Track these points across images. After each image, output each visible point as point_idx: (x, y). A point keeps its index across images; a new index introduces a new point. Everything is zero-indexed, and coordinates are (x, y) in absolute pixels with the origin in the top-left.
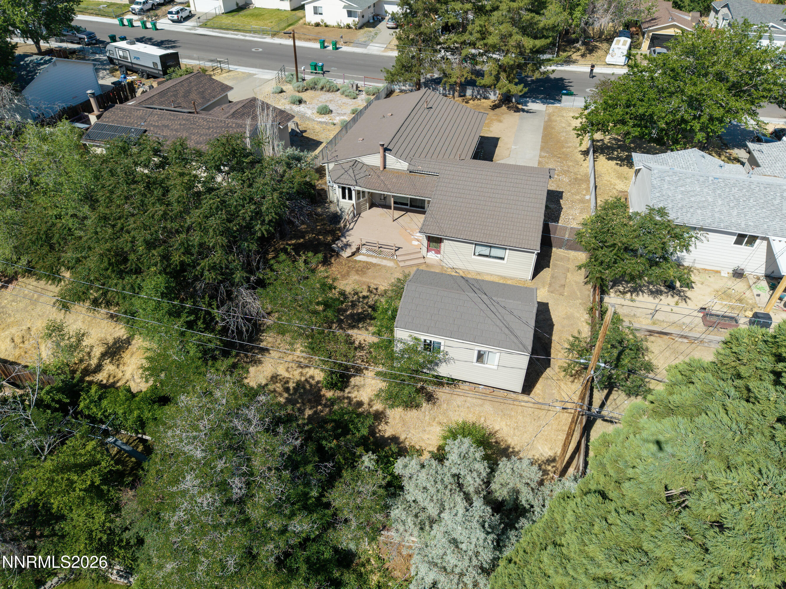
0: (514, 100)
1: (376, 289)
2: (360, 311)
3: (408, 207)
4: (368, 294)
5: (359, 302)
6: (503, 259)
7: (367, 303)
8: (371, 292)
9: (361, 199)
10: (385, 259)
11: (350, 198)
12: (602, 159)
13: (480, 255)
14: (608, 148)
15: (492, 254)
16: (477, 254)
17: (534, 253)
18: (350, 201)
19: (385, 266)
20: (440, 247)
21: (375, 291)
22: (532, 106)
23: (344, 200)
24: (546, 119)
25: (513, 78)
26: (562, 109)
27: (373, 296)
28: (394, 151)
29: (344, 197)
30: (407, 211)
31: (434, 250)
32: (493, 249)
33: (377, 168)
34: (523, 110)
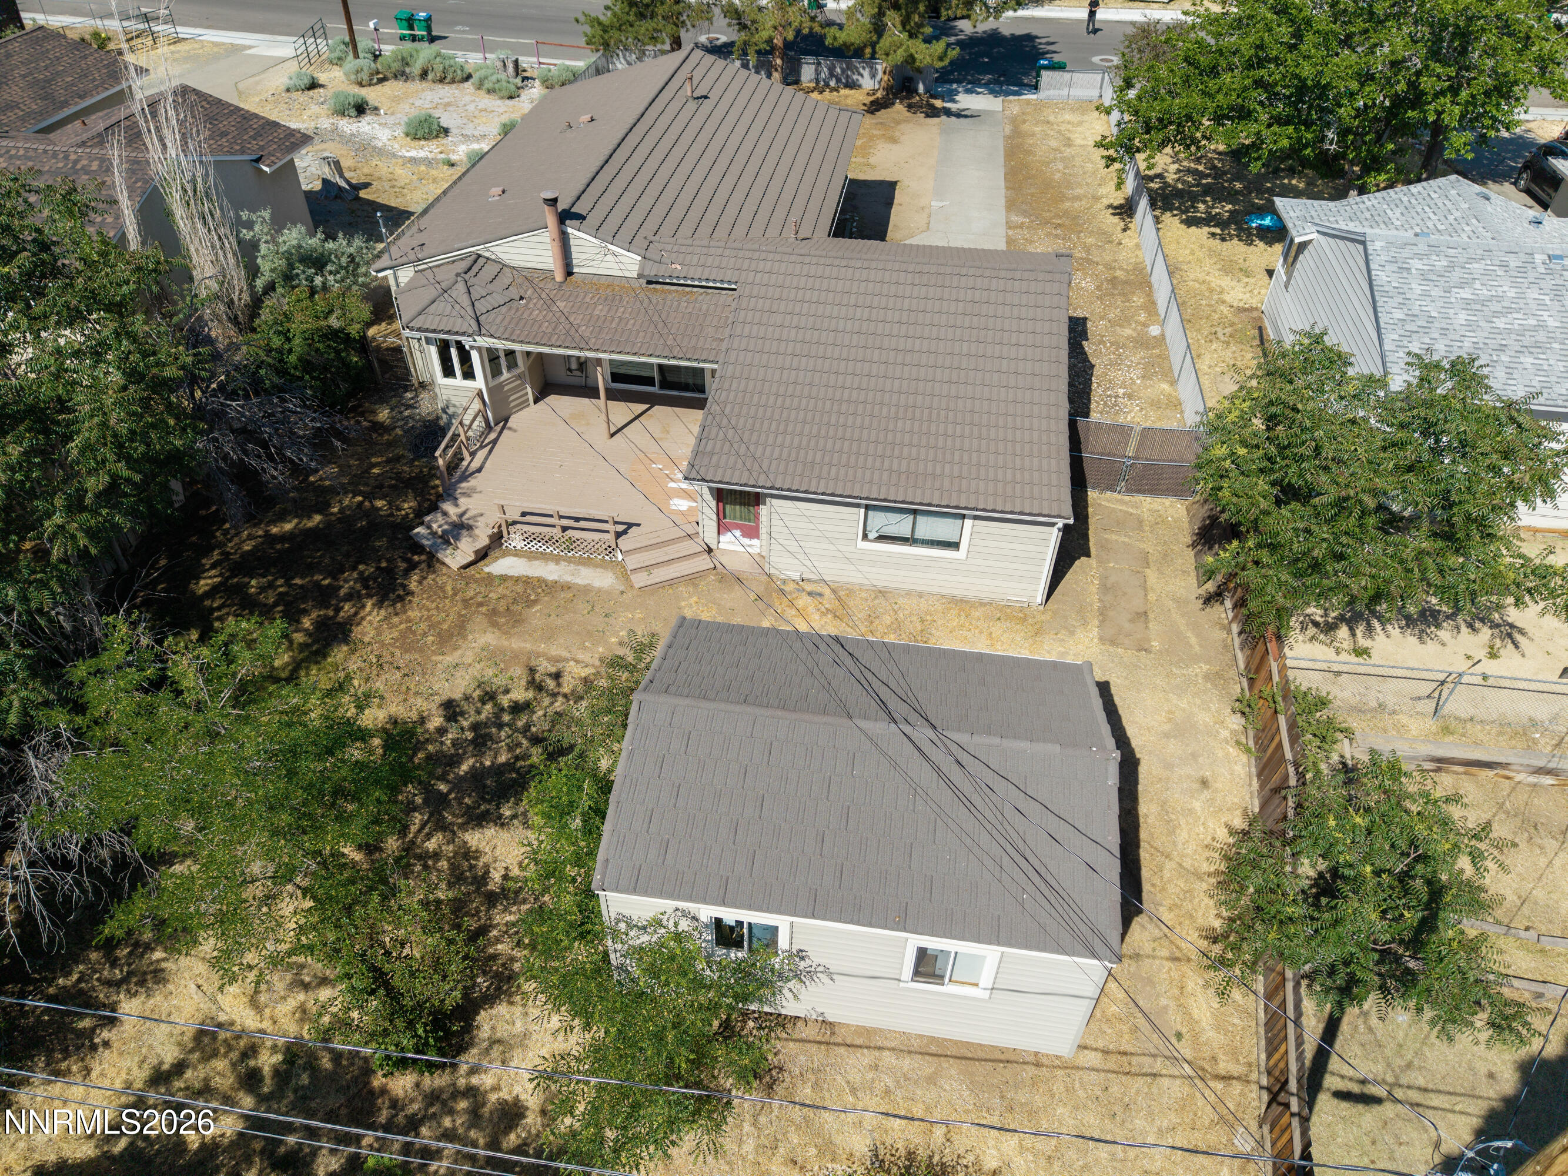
0: (921, 88)
1: (557, 676)
2: (503, 758)
3: (655, 389)
4: (530, 694)
5: (500, 726)
6: (954, 545)
7: (527, 727)
8: (540, 688)
9: (506, 375)
10: (587, 562)
11: (469, 374)
12: (1172, 222)
13: (882, 538)
14: (1179, 194)
15: (920, 534)
16: (872, 535)
17: (1053, 525)
18: (468, 383)
19: (587, 590)
20: (757, 517)
21: (551, 684)
22: (966, 101)
23: (449, 381)
24: (1008, 129)
25: (920, 26)
26: (1039, 106)
27: (547, 701)
28: (593, 220)
29: (448, 372)
30: (652, 401)
31: (738, 527)
32: (921, 520)
33: (548, 275)
34: (948, 113)
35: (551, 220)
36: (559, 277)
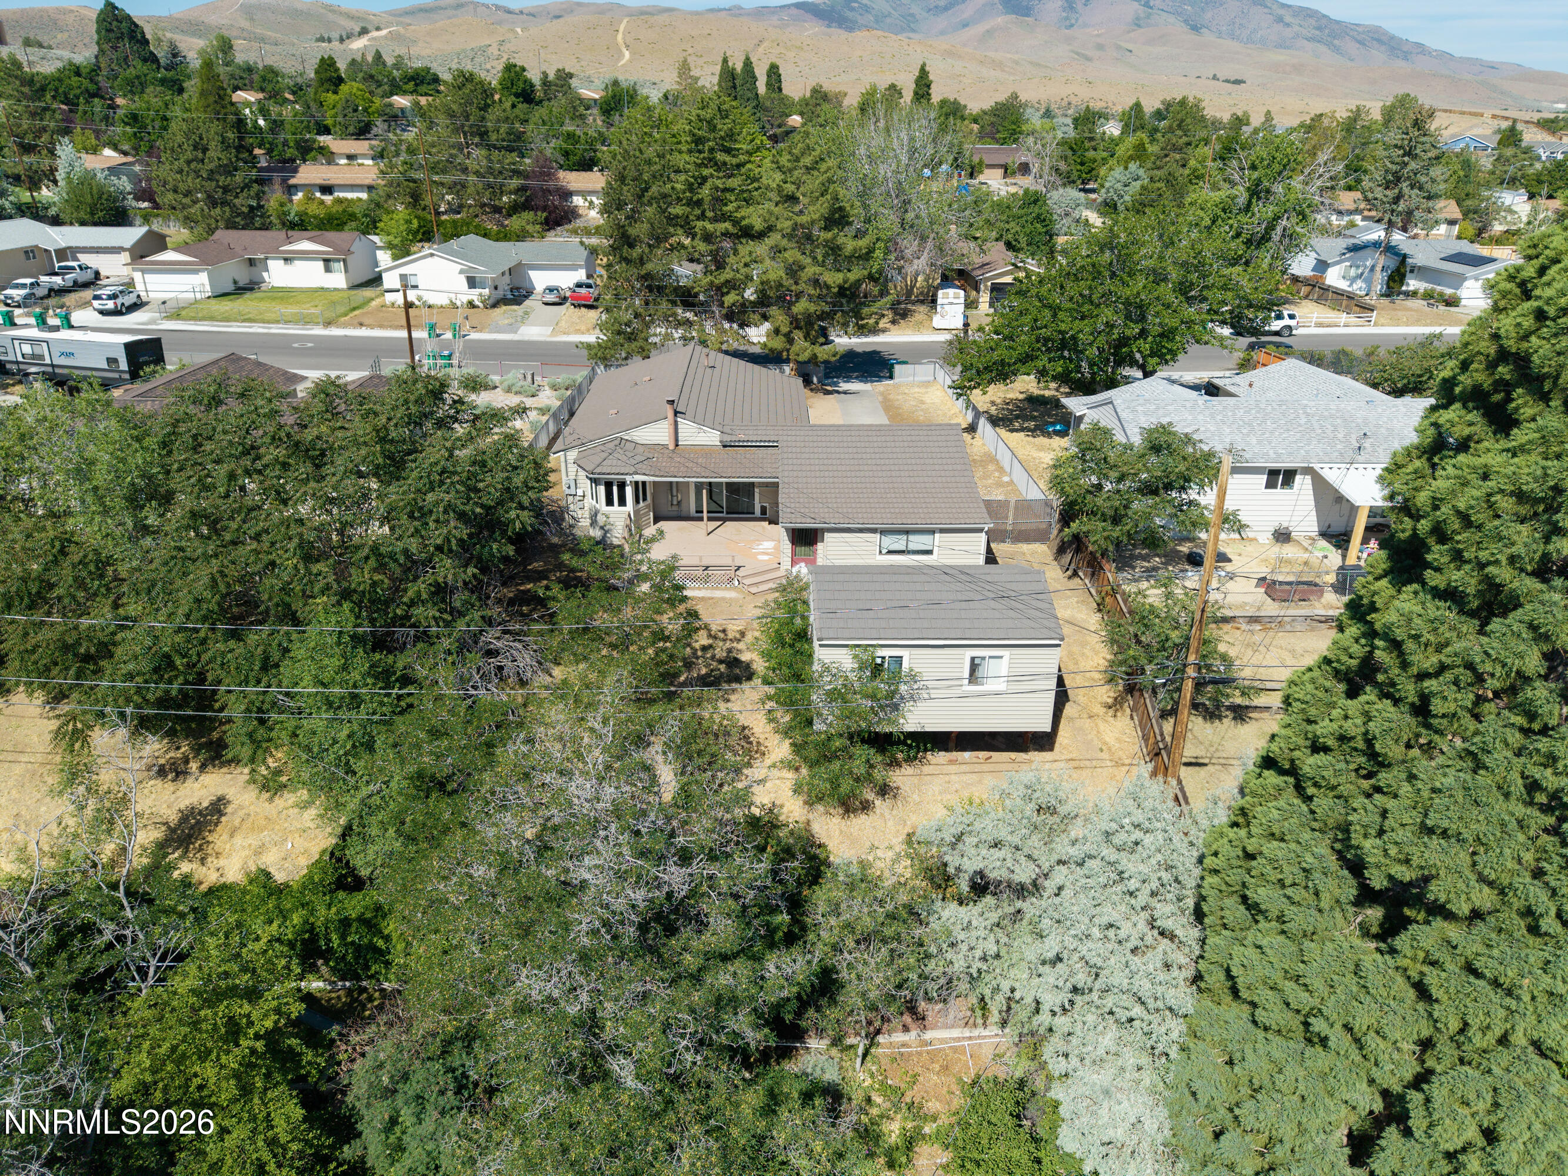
0: (815, 380)
1: (724, 631)
2: (704, 671)
3: (724, 515)
4: (710, 641)
5: (697, 658)
6: (929, 552)
7: (713, 657)
8: (715, 638)
9: (642, 504)
10: (717, 588)
11: (622, 502)
13: (890, 552)
14: (1002, 419)
15: (912, 547)
16: (884, 551)
17: (981, 530)
18: (622, 508)
19: (723, 599)
20: (815, 552)
21: (721, 635)
22: (844, 386)
23: (610, 508)
24: (880, 398)
25: (817, 337)
26: (896, 386)
27: (721, 644)
28: (690, 413)
29: (609, 502)
30: (724, 520)
31: (803, 560)
32: (911, 537)
33: (665, 446)
34: (838, 392)
35: (670, 414)
36: (672, 447)
